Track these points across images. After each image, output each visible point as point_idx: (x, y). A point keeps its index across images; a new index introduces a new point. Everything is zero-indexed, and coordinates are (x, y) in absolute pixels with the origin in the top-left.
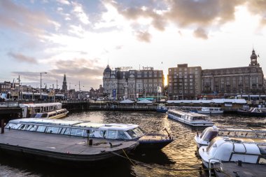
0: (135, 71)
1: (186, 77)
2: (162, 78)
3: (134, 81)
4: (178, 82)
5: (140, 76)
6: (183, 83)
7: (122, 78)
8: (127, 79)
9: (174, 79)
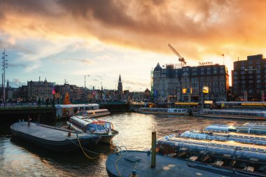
0: (189, 67)
1: (259, 72)
2: (225, 74)
3: (188, 80)
4: (247, 79)
5: (196, 74)
6: (254, 79)
7: (174, 77)
8: (180, 78)
9: (241, 75)
